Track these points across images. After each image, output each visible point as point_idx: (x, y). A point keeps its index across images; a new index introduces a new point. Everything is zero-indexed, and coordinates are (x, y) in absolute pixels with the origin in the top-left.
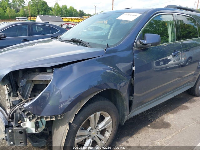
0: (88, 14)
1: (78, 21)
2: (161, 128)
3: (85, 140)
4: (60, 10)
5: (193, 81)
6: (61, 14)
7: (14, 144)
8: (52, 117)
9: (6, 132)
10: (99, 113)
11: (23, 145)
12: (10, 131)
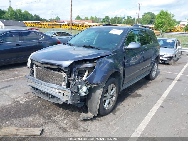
2: (137, 97)
3: (105, 100)
4: (14, 13)
5: (149, 70)
6: (15, 18)
7: (74, 102)
8: (97, 84)
9: (71, 95)
10: (112, 85)
11: (79, 102)
12: (73, 95)
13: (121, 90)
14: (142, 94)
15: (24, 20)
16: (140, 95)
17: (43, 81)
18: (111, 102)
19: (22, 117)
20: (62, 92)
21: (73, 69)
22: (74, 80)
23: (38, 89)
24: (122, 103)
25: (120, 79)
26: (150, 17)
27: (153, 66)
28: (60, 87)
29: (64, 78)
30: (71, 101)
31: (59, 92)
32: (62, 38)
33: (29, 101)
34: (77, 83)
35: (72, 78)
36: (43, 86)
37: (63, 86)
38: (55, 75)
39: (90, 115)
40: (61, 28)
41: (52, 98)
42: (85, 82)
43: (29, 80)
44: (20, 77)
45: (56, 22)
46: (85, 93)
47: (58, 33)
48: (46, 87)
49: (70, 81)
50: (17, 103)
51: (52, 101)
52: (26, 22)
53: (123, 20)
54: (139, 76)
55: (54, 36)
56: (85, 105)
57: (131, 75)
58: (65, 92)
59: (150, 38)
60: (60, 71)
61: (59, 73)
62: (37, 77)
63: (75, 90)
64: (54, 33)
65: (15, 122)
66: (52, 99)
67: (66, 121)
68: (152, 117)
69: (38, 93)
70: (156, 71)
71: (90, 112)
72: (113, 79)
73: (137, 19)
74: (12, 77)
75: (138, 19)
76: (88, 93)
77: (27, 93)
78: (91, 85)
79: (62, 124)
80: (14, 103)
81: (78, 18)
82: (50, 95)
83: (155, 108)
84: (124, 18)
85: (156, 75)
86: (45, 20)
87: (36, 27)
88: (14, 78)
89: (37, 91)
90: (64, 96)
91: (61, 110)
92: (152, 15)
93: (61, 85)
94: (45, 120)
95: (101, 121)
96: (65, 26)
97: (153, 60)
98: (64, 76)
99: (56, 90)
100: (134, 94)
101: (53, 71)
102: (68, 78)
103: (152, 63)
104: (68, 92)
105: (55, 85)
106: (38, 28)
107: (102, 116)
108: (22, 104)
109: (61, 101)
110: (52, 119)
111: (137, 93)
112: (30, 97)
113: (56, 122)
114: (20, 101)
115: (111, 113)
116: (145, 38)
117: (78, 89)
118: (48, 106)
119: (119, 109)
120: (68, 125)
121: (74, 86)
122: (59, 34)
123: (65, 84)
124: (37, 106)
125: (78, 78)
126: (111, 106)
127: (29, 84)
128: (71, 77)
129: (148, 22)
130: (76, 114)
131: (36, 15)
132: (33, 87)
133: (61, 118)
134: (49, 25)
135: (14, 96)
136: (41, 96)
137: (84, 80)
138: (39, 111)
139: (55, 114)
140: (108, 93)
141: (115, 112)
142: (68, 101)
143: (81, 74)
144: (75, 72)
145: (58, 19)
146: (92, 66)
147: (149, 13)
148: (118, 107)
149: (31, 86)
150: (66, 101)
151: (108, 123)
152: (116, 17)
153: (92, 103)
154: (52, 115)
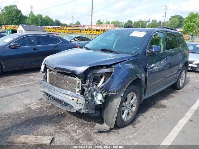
0: (64, 24)
1: (55, 31)
2: (161, 108)
3: (124, 110)
4: (35, 18)
5: (176, 78)
6: (36, 23)
7: (88, 111)
8: (114, 92)
9: (85, 103)
10: (132, 93)
11: (93, 111)
12: (87, 103)
13: (142, 100)
14: (166, 105)
15: (44, 25)
16: (164, 106)
17: (56, 86)
18: (131, 113)
19: (33, 125)
20: (76, 99)
21: (88, 74)
22: (89, 86)
23: (51, 96)
24: (144, 114)
25: (141, 87)
26: (178, 20)
27: (181, 73)
28: (74, 94)
29: (78, 84)
30: (85, 109)
31: (72, 99)
32: (81, 43)
33: (42, 108)
34: (92, 90)
35: (87, 84)
36: (56, 92)
37: (77, 93)
38: (69, 81)
39: (105, 126)
40: (81, 33)
41: (65, 105)
42: (101, 89)
43: (42, 85)
44: (36, 82)
45: (76, 27)
46: (101, 101)
47: (77, 37)
48: (59, 93)
49: (85, 88)
50: (29, 110)
51: (65, 109)
52: (46, 27)
53: (148, 24)
54: (164, 84)
55: (73, 40)
56: (100, 115)
57: (154, 83)
58: (78, 99)
59: (178, 42)
60: (74, 76)
61: (73, 78)
62: (50, 83)
63: (90, 98)
64: (73, 38)
65: (25, 129)
66: (65, 107)
67: (79, 132)
68: (179, 132)
69: (51, 100)
70: (184, 79)
71: (106, 123)
72: (133, 87)
73: (163, 23)
74: (27, 82)
75: (165, 23)
76: (103, 102)
77: (41, 99)
78: (107, 93)
79: (74, 135)
80: (26, 109)
81: (99, 23)
82: (63, 102)
83: (183, 122)
84: (149, 21)
85: (185, 84)
86: (65, 25)
87: (56, 32)
88: (29, 83)
89: (50, 98)
90: (77, 104)
91: (75, 119)
92: (180, 18)
93: (74, 91)
94: (56, 130)
95: (118, 133)
96: (85, 31)
97: (180, 66)
98: (78, 82)
99: (69, 97)
100: (158, 105)
101: (67, 77)
102: (82, 84)
103: (179, 70)
104: (82, 100)
105: (68, 91)
106: (58, 33)
107: (119, 128)
108: (34, 110)
109: (75, 110)
110: (64, 129)
111: (161, 103)
112: (43, 104)
113: (67, 132)
114: (33, 107)
115: (130, 126)
116: (172, 42)
117: (93, 97)
118: (61, 114)
119: (139, 122)
120: (80, 136)
121: (88, 93)
122: (78, 39)
123: (79, 91)
124: (49, 114)
125: (93, 85)
126: (130, 117)
127: (42, 89)
128: (85, 83)
129: (175, 26)
130: (90, 124)
131: (56, 20)
132: (46, 93)
133: (73, 128)
134: (69, 29)
135: (27, 101)
136: (54, 103)
137: (99, 87)
138: (51, 119)
139: (68, 123)
140: (127, 102)
141: (135, 124)
142: (81, 109)
143: (96, 80)
144: (90, 77)
145: (78, 23)
146: (109, 72)
147: (176, 16)
148: (138, 119)
149: (44, 92)
150: (79, 109)
151: (126, 136)
152: (140, 21)
153: (108, 113)
154: (64, 124)
